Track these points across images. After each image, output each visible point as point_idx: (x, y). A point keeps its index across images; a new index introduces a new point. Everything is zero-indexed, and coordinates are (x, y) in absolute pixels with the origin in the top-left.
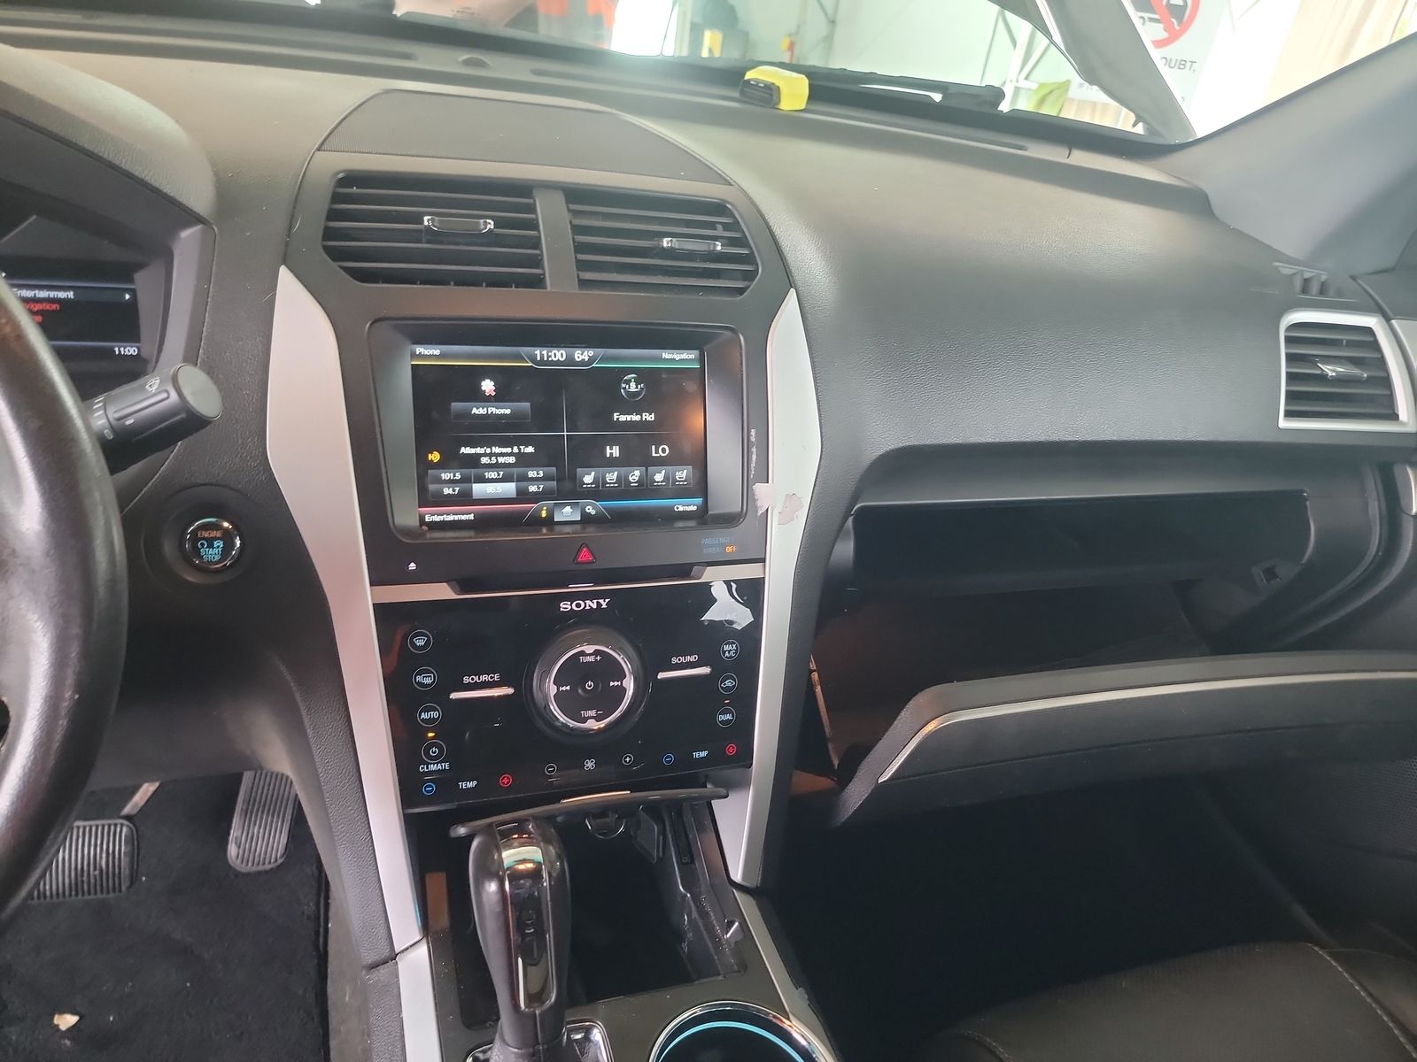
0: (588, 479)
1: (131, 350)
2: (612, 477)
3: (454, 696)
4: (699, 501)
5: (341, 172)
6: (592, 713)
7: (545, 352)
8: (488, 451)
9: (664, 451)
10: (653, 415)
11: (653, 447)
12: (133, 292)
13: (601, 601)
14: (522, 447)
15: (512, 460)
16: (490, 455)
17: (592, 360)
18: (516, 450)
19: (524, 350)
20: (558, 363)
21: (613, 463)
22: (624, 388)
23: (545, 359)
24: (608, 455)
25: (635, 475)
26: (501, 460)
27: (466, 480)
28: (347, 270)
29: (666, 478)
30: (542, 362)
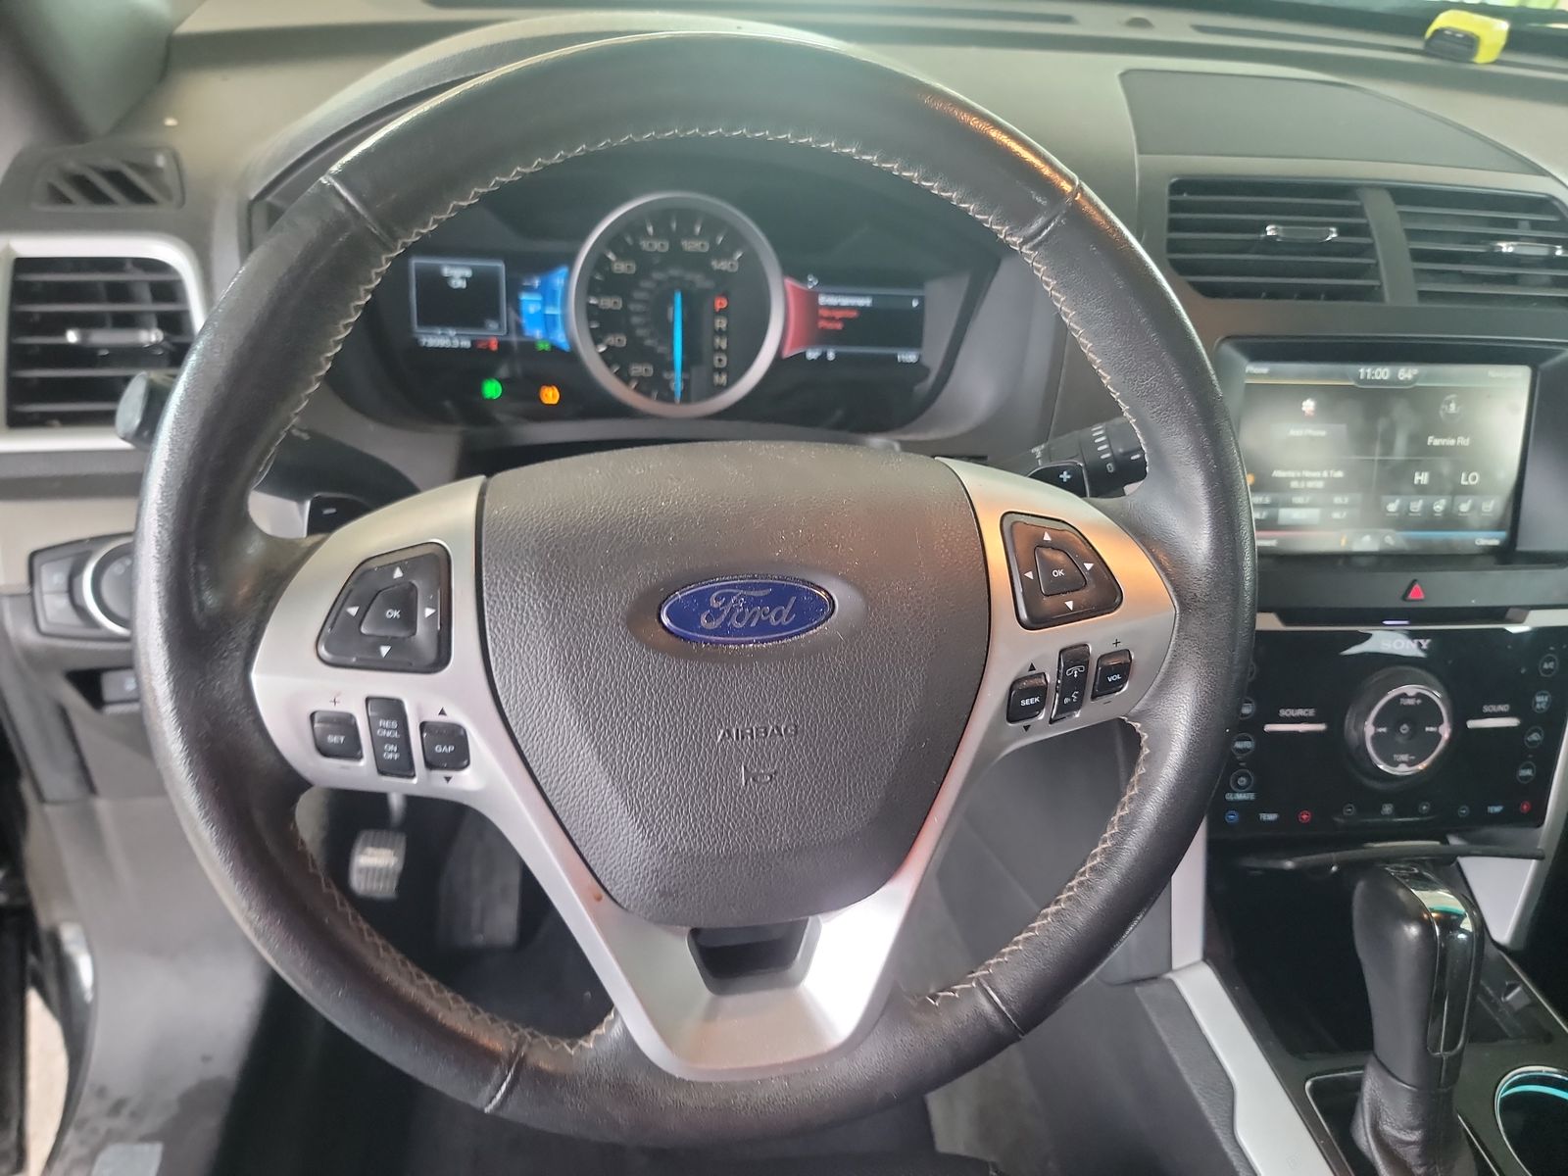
0: (1392, 507)
1: (910, 357)
2: (1417, 506)
3: (1269, 728)
4: (1503, 534)
5: (1173, 176)
6: (1404, 757)
7: (1369, 370)
8: (1299, 474)
9: (1474, 478)
10: (1468, 440)
11: (1463, 475)
12: (922, 300)
13: (1422, 641)
14: (1331, 472)
15: (1320, 484)
16: (1299, 479)
17: (1416, 378)
18: (1325, 474)
19: (1349, 368)
20: (1381, 382)
21: (1421, 490)
22: (1444, 409)
23: (1368, 377)
24: (1416, 482)
25: (1439, 506)
26: (1310, 484)
27: (1274, 505)
28: (1194, 285)
29: (1473, 508)
30: (1366, 381)
